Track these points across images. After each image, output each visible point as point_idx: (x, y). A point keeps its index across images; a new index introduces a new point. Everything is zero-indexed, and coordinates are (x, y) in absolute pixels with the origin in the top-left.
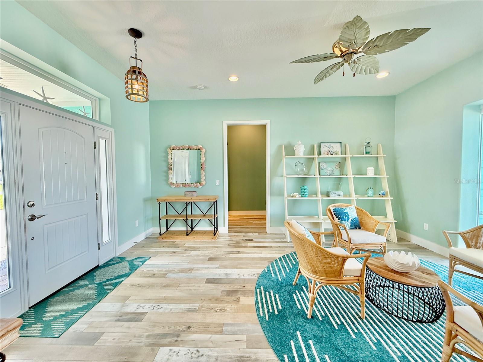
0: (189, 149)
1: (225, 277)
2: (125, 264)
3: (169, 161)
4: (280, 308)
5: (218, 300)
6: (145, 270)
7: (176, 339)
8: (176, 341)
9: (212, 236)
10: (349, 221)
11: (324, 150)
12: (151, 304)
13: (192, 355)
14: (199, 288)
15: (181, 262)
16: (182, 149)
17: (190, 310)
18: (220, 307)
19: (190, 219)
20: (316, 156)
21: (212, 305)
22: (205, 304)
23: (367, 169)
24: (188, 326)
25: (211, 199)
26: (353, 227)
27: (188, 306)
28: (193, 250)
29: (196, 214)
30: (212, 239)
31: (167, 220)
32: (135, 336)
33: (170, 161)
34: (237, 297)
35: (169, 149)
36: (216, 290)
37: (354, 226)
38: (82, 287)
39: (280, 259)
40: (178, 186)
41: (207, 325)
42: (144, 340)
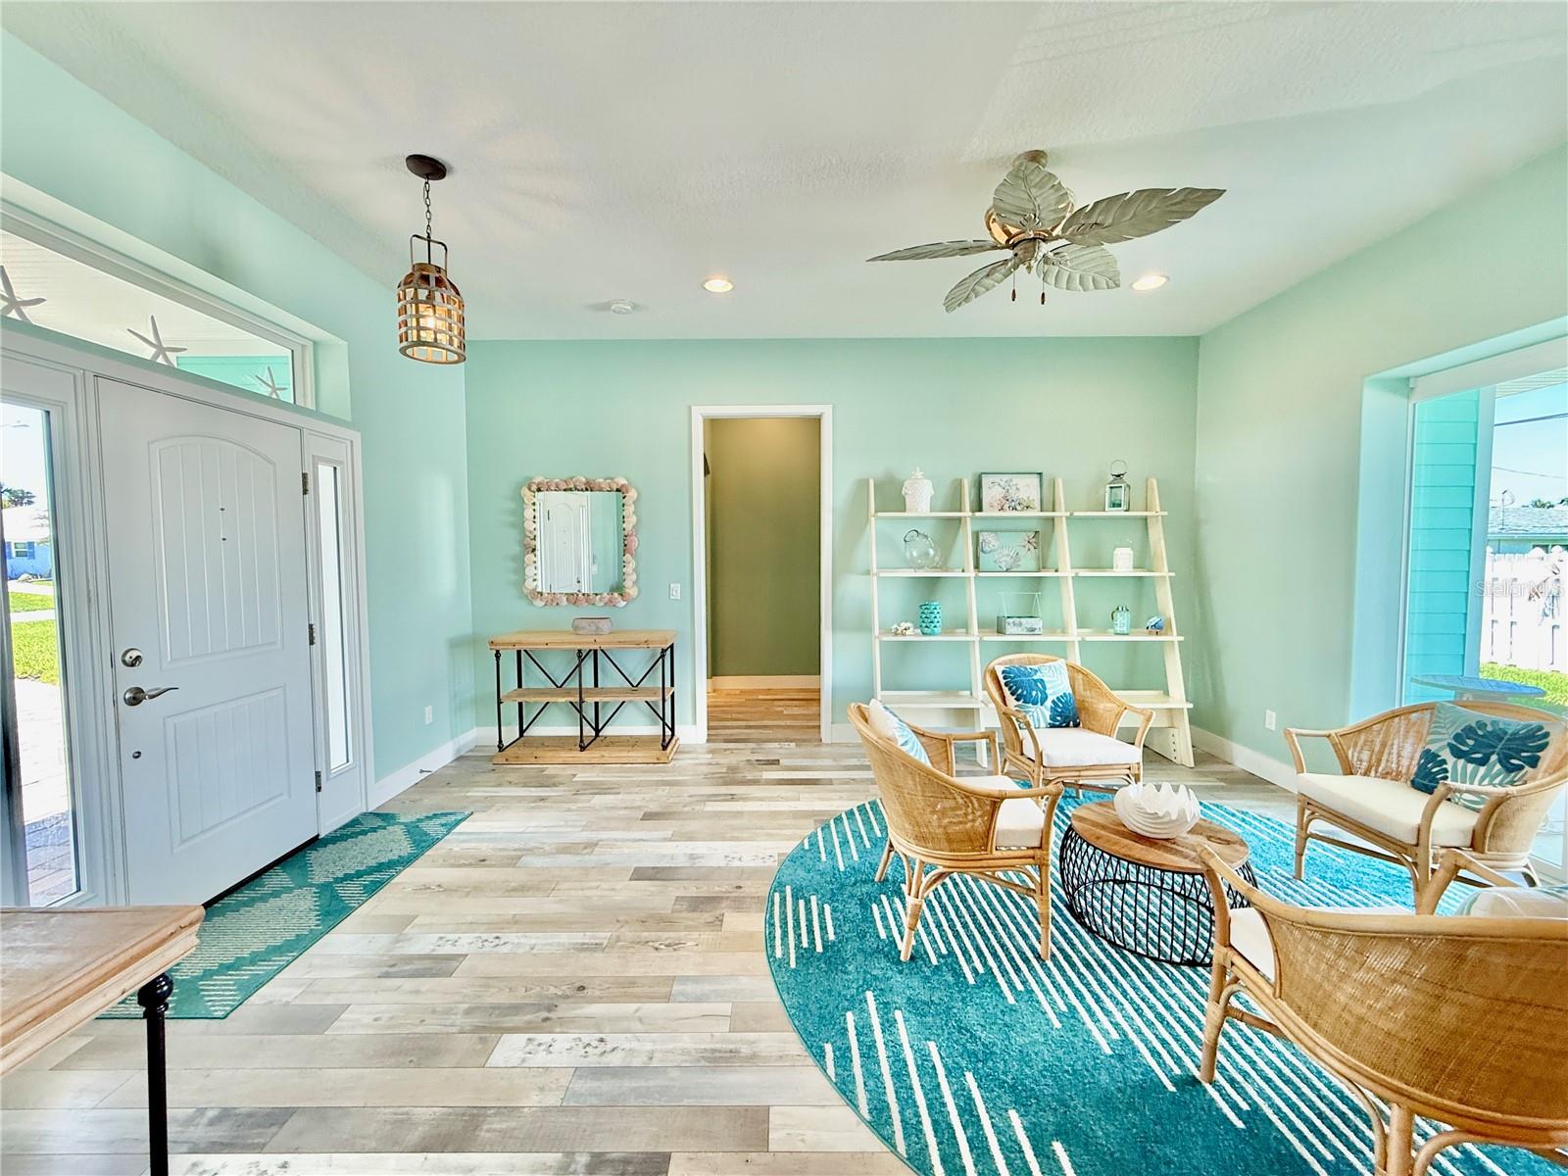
0: (587, 490)
1: (688, 865)
2: (397, 831)
3: (525, 524)
4: (832, 937)
5: (664, 922)
6: (456, 849)
7: (545, 1014)
8: (546, 1019)
9: (657, 752)
10: (1046, 703)
11: (991, 494)
12: (476, 935)
13: (587, 1049)
14: (612, 893)
15: (561, 826)
16: (565, 490)
17: (586, 946)
18: (667, 939)
19: (590, 701)
20: (967, 513)
21: (646, 934)
22: (628, 934)
23: (1115, 552)
24: (578, 985)
25: (653, 642)
26: (1058, 721)
27: (579, 938)
28: (596, 791)
29: (610, 685)
30: (658, 759)
31: (520, 704)
32: (434, 1012)
33: (529, 525)
34: (718, 913)
35: (527, 490)
36: (660, 897)
37: (1059, 718)
38: (276, 894)
39: (850, 814)
40: (553, 600)
41: (632, 982)
42: (459, 1020)
